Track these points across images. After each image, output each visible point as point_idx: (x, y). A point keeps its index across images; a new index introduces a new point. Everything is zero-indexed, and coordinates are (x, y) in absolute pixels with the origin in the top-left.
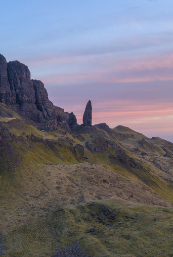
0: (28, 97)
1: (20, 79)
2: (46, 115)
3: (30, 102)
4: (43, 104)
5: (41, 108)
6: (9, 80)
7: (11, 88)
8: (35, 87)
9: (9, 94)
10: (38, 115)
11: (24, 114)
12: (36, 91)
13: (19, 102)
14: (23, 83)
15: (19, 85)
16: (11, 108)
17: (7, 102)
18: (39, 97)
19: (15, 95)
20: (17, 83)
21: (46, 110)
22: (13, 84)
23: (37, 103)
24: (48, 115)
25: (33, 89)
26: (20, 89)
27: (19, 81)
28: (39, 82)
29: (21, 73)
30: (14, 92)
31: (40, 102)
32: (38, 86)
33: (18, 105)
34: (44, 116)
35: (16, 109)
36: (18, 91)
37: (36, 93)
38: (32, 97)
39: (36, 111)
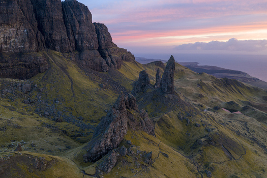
0: (89, 42)
1: (79, 22)
2: (110, 62)
3: (91, 49)
4: (106, 49)
5: (105, 54)
6: (65, 23)
7: (68, 33)
8: (98, 32)
9: (65, 40)
10: (101, 63)
11: (84, 63)
12: (98, 35)
13: (79, 49)
14: (83, 27)
15: (78, 28)
16: (67, 58)
17: (62, 50)
18: (103, 42)
19: (74, 41)
20: (75, 26)
21: (110, 56)
22: (70, 27)
23: (100, 49)
24: (113, 62)
25: (95, 33)
26: (79, 34)
27: (77, 24)
28: (102, 25)
29: (80, 15)
30: (71, 37)
31: (103, 47)
32: (100, 29)
33: (77, 52)
34: (107, 63)
35: (73, 59)
36: (77, 37)
37: (98, 38)
38: (94, 43)
39: (99, 59)
